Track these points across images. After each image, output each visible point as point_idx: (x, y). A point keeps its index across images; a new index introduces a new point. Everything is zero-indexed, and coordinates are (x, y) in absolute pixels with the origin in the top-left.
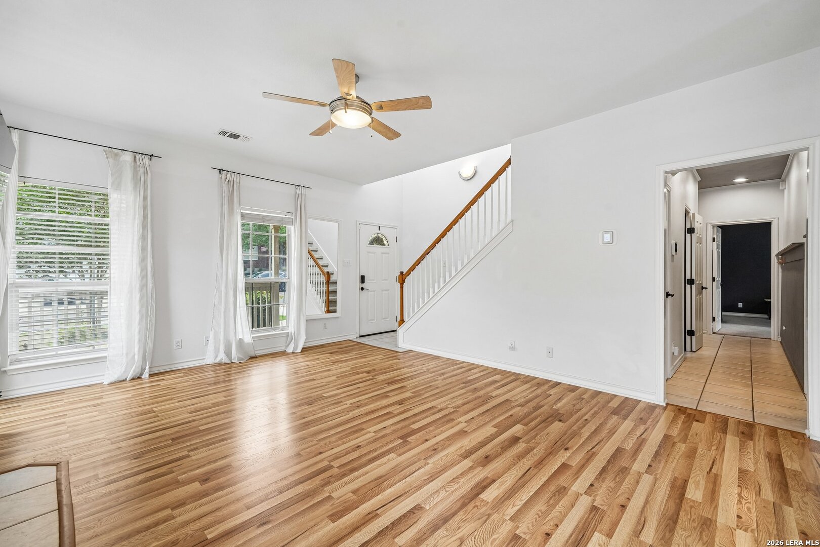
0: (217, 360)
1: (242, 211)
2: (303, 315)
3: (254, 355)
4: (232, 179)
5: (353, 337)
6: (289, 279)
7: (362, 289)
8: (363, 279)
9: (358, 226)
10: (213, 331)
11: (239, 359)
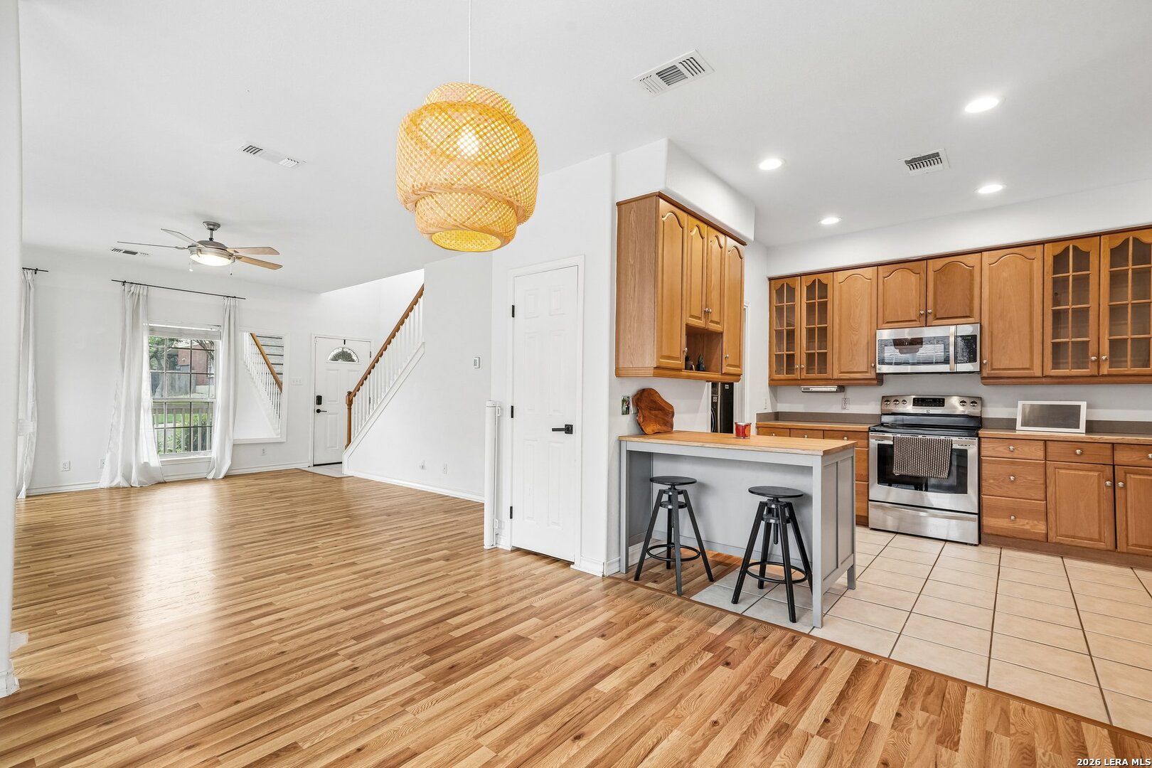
0: (114, 484)
1: (150, 325)
2: (229, 439)
3: (162, 481)
4: (138, 292)
5: (304, 465)
6: (215, 398)
7: (318, 411)
8: (319, 400)
9: (313, 341)
10: (110, 453)
11: (140, 482)
